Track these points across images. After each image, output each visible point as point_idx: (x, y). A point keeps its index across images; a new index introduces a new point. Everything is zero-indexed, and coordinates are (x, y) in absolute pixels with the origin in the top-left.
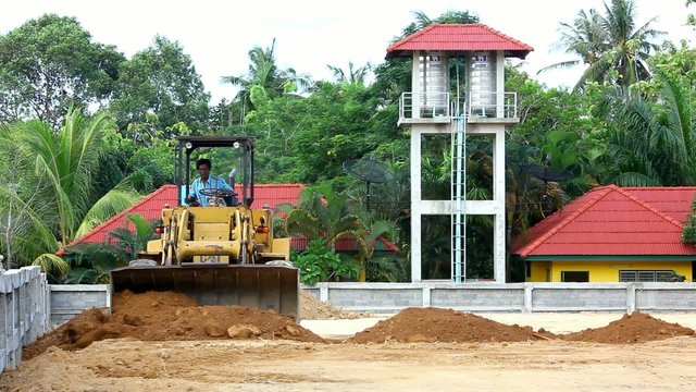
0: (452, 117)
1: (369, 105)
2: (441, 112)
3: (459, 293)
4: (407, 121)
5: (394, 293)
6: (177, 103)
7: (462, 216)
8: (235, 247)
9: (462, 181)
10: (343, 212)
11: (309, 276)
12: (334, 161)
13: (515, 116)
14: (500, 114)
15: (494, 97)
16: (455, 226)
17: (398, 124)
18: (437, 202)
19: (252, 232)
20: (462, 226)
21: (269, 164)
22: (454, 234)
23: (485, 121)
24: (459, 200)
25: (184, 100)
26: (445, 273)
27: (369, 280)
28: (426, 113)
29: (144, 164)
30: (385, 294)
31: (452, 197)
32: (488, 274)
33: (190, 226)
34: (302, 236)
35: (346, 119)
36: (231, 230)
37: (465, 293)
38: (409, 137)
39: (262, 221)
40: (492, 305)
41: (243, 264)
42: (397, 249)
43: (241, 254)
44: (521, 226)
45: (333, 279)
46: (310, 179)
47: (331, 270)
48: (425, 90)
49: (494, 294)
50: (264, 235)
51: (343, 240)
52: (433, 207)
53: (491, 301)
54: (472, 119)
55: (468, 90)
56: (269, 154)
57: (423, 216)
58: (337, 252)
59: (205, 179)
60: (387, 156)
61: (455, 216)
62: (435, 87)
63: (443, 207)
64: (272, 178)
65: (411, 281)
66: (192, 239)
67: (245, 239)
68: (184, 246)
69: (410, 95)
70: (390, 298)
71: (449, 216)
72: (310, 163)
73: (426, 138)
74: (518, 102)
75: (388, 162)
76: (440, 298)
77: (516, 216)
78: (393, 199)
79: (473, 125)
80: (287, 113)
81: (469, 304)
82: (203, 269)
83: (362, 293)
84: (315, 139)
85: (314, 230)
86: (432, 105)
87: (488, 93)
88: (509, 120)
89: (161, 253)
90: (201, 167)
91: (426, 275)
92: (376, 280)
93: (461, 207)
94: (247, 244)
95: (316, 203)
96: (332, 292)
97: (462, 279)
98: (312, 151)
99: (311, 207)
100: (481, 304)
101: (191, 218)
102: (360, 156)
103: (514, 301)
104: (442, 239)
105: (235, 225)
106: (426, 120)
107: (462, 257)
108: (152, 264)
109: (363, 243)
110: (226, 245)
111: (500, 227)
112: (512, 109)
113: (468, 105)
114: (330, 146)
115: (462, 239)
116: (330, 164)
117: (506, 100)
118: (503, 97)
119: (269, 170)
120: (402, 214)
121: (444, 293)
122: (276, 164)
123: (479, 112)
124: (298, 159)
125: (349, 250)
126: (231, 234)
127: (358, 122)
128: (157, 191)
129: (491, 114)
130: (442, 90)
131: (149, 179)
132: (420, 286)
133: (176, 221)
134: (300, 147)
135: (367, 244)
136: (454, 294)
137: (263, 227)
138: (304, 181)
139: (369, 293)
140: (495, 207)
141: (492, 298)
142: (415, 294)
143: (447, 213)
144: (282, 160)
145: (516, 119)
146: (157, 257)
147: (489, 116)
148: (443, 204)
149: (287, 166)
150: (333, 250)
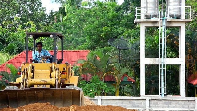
0: (160, 19)
1: (120, 13)
2: (154, 16)
3: (163, 102)
4: (138, 20)
5: (132, 101)
6: (30, 12)
7: (164, 65)
8: (53, 81)
9: (164, 49)
10: (108, 63)
11: (91, 93)
12: (104, 39)
13: (190, 18)
14: (183, 17)
15: (180, 9)
16: (161, 70)
17: (134, 22)
18: (153, 59)
19: (60, 74)
20: (164, 70)
21: (74, 41)
22: (161, 74)
23: (176, 20)
24: (163, 57)
25: (33, 10)
26: (156, 92)
27: (120, 95)
28: (147, 17)
29: (14, 40)
30: (128, 102)
31: (160, 56)
32: (177, 93)
33: (33, 71)
34: (89, 75)
35: (109, 20)
36: (51, 73)
37: (166, 101)
38: (139, 28)
39: (64, 69)
40: (179, 107)
41: (57, 88)
42: (133, 80)
43: (55, 84)
44: (192, 70)
45: (103, 95)
46: (93, 48)
47: (102, 90)
48: (147, 6)
49: (180, 102)
50: (65, 75)
51: (107, 76)
52: (150, 61)
53: (178, 106)
54: (169, 19)
55: (168, 6)
56: (74, 36)
57: (146, 65)
58: (105, 82)
59: (40, 51)
60: (128, 37)
61: (161, 65)
62: (152, 4)
63: (155, 60)
64: (75, 47)
65: (140, 96)
66: (33, 77)
67: (57, 78)
68: (30, 81)
69: (140, 8)
70: (130, 104)
71: (158, 65)
72: (93, 40)
73: (147, 29)
74: (192, 11)
75: (129, 40)
76: (154, 104)
77: (190, 66)
78: (131, 57)
79: (170, 22)
80: (82, 16)
81: (168, 107)
82: (39, 90)
83: (117, 101)
84: (95, 29)
85: (94, 72)
86: (150, 13)
87: (177, 7)
88: (187, 20)
89: (20, 83)
90: (38, 46)
91: (147, 93)
92: (123, 95)
93: (164, 61)
94: (58, 80)
95: (95, 59)
96: (103, 100)
97: (165, 95)
98: (93, 35)
99: (92, 61)
100: (174, 107)
101: (33, 68)
102: (116, 37)
103: (190, 106)
104: (155, 76)
105: (52, 71)
106: (147, 20)
107: (164, 85)
108: (16, 88)
109: (116, 77)
110: (49, 80)
111: (183, 70)
112: (189, 14)
113: (167, 13)
114: (102, 32)
115: (164, 76)
116: (102, 41)
117: (186, 10)
118: (184, 8)
119: (74, 43)
120: (136, 64)
121: (156, 101)
122: (77, 41)
123: (173, 16)
124: (87, 38)
125: (110, 81)
126: (50, 75)
127: (115, 21)
128: (21, 54)
129: (179, 17)
130: (155, 6)
131: (16, 48)
132: (144, 98)
133: (27, 70)
134: (88, 33)
135: (118, 78)
136: (161, 102)
137: (64, 71)
138: (90, 49)
139: (120, 101)
140: (181, 61)
141: (179, 104)
142: (142, 102)
143: (157, 63)
144: (80, 39)
145: (191, 19)
146: (18, 85)
147: (177, 18)
148: (155, 59)
149: (82, 42)
150: (103, 81)
